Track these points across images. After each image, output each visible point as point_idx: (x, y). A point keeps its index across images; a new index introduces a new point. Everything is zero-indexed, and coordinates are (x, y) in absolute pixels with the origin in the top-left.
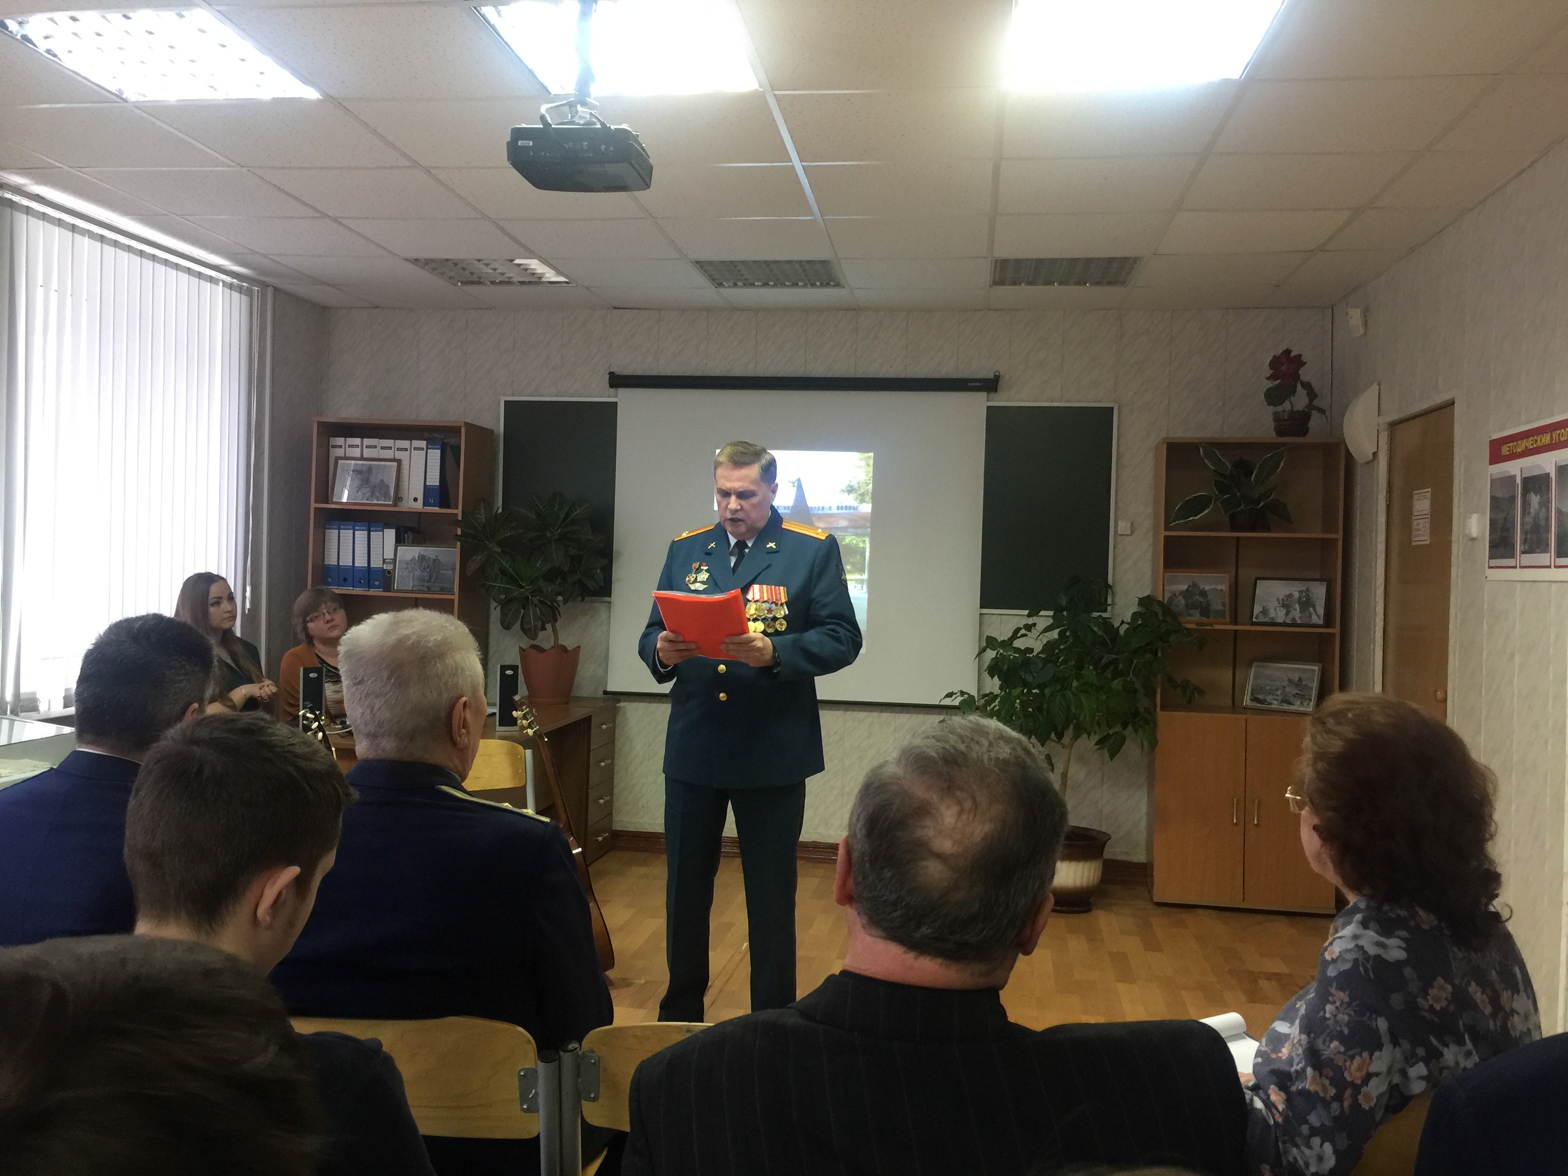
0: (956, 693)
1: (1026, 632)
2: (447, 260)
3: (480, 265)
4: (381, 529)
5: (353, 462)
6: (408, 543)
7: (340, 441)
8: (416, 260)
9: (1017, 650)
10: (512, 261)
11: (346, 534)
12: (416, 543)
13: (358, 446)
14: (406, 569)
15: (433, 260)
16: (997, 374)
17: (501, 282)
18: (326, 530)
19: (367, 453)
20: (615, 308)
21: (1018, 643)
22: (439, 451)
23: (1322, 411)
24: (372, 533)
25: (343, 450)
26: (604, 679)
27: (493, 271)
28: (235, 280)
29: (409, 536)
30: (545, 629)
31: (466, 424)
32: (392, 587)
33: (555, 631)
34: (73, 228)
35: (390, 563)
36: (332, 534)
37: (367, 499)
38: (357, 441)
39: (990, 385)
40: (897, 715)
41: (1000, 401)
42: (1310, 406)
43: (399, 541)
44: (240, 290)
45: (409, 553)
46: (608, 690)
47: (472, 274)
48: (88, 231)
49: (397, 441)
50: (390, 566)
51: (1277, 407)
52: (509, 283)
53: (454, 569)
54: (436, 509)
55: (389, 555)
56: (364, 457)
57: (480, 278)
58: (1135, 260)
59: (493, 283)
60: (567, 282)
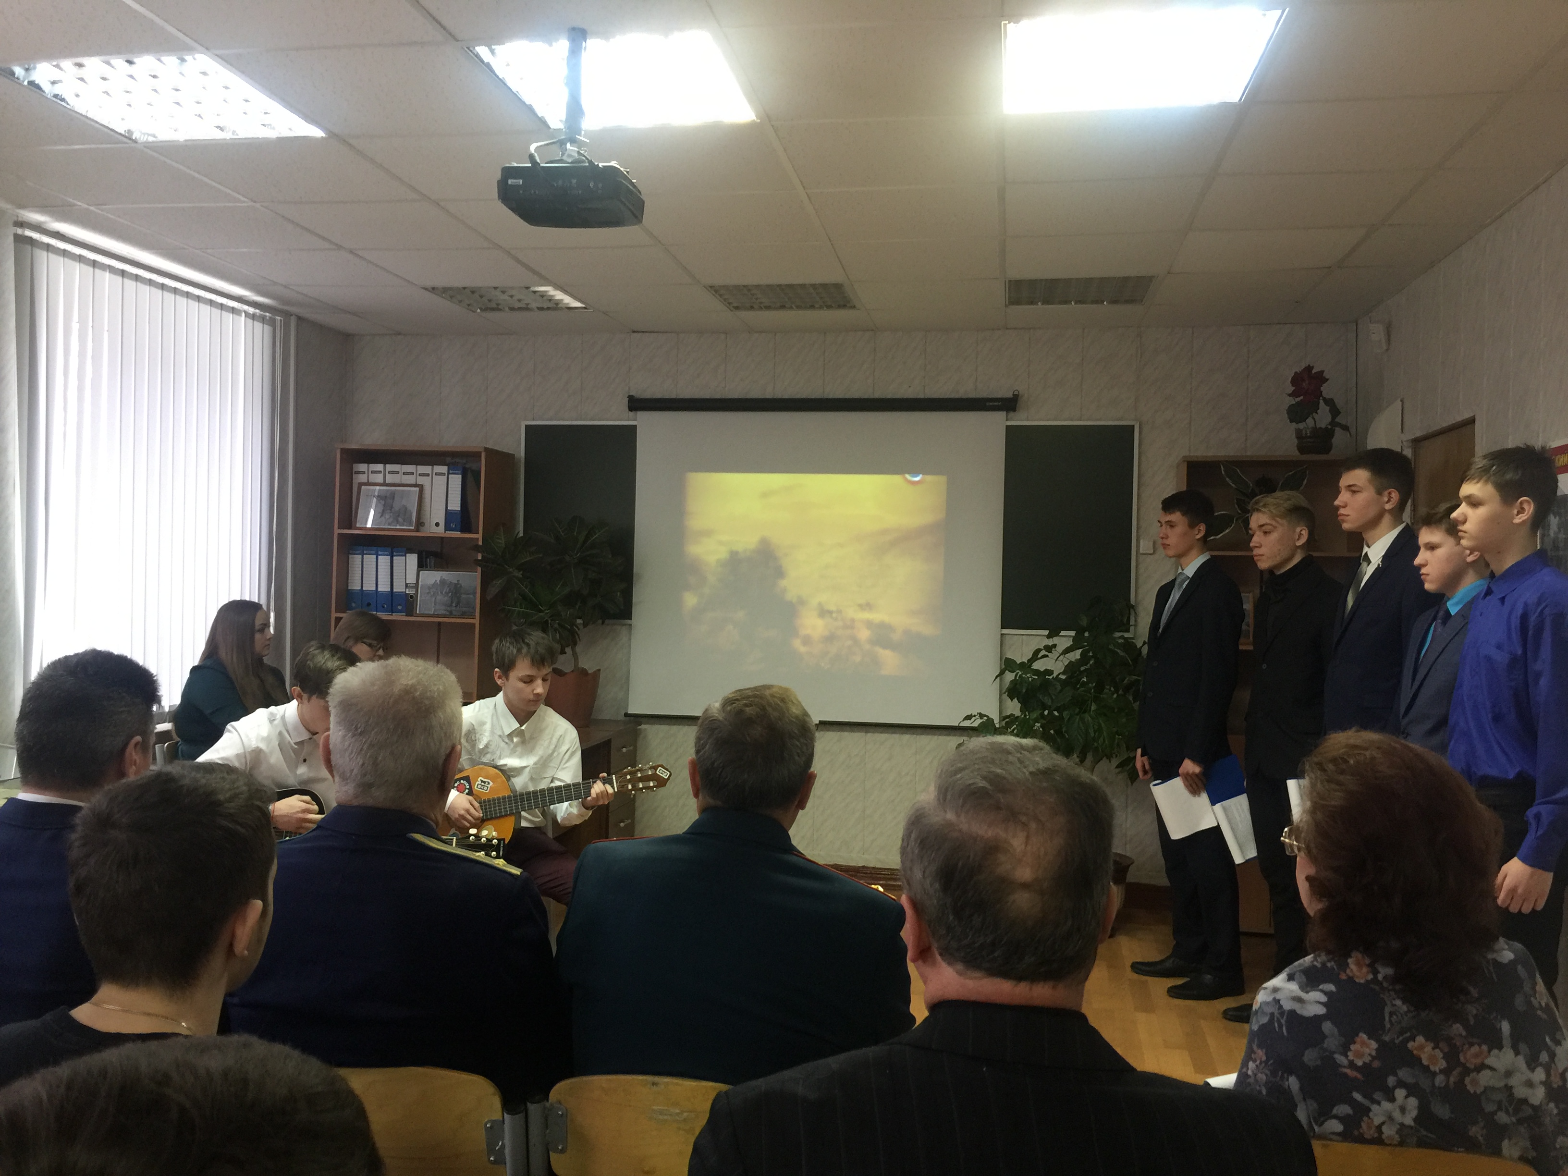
0: (975, 716)
1: (1047, 653)
2: (464, 288)
3: (498, 293)
4: (403, 554)
5: (378, 488)
6: (430, 568)
7: (363, 467)
8: (433, 289)
9: (1037, 672)
10: (527, 288)
11: (370, 559)
12: (438, 567)
13: (380, 472)
14: (428, 593)
15: (450, 289)
16: (1016, 393)
17: (520, 309)
18: (350, 556)
19: (390, 479)
20: (634, 332)
21: (1036, 666)
22: (460, 476)
23: (1346, 428)
24: (394, 558)
25: (366, 475)
26: (626, 701)
27: (509, 298)
28: (257, 311)
29: (431, 561)
30: (565, 653)
31: (486, 449)
32: (415, 612)
33: (575, 654)
34: (94, 264)
35: (412, 587)
36: (356, 559)
37: (389, 524)
38: (379, 467)
39: (1009, 404)
40: (918, 736)
41: (1020, 420)
42: (1334, 423)
43: (422, 565)
44: (263, 320)
45: (432, 577)
46: (629, 713)
47: (490, 301)
48: (109, 266)
49: (419, 467)
50: (412, 591)
51: (1300, 424)
52: (527, 309)
53: (474, 593)
54: (457, 534)
55: (411, 579)
56: (387, 482)
57: (498, 305)
58: (1150, 279)
59: (512, 309)
60: (585, 308)
